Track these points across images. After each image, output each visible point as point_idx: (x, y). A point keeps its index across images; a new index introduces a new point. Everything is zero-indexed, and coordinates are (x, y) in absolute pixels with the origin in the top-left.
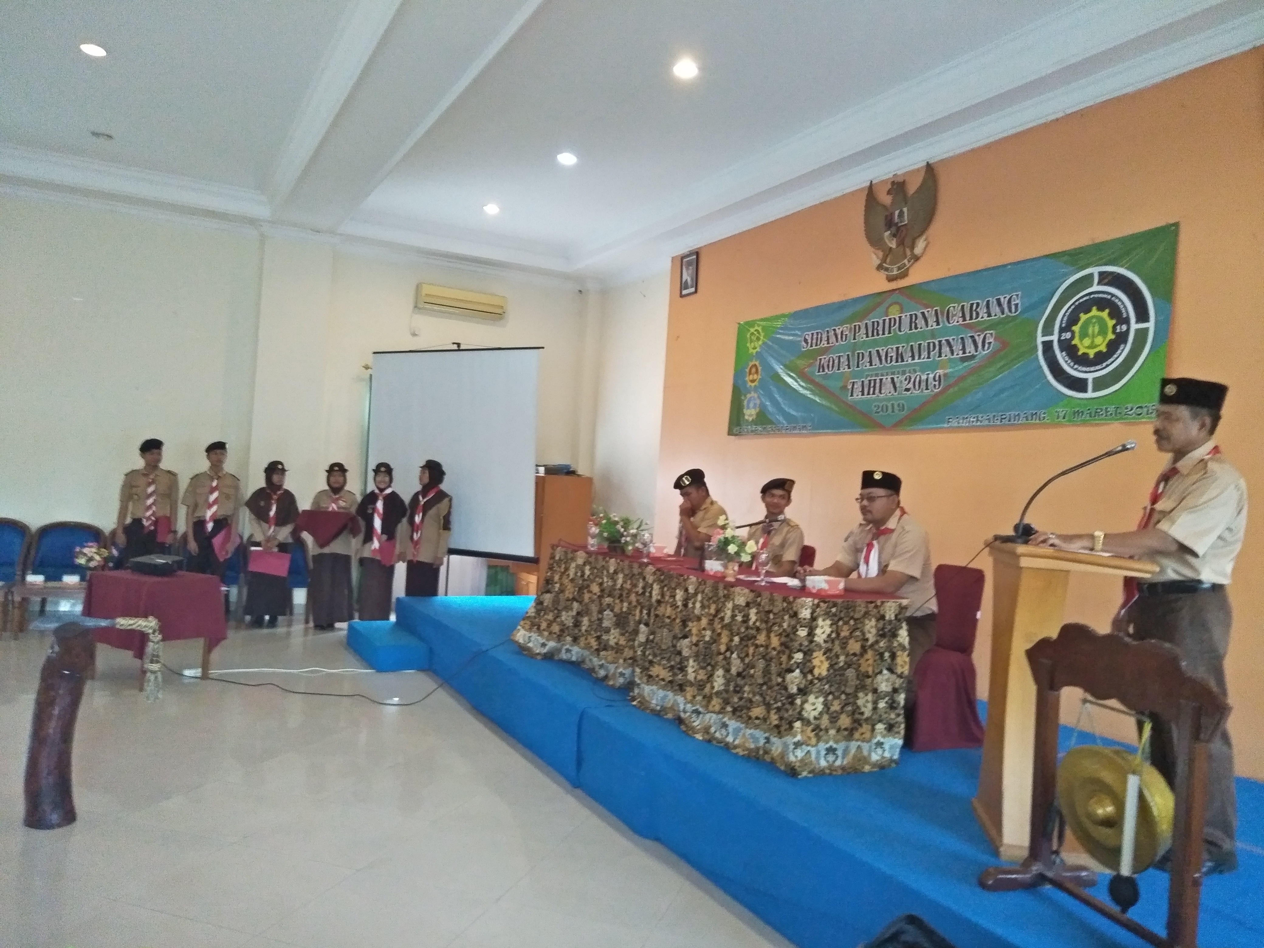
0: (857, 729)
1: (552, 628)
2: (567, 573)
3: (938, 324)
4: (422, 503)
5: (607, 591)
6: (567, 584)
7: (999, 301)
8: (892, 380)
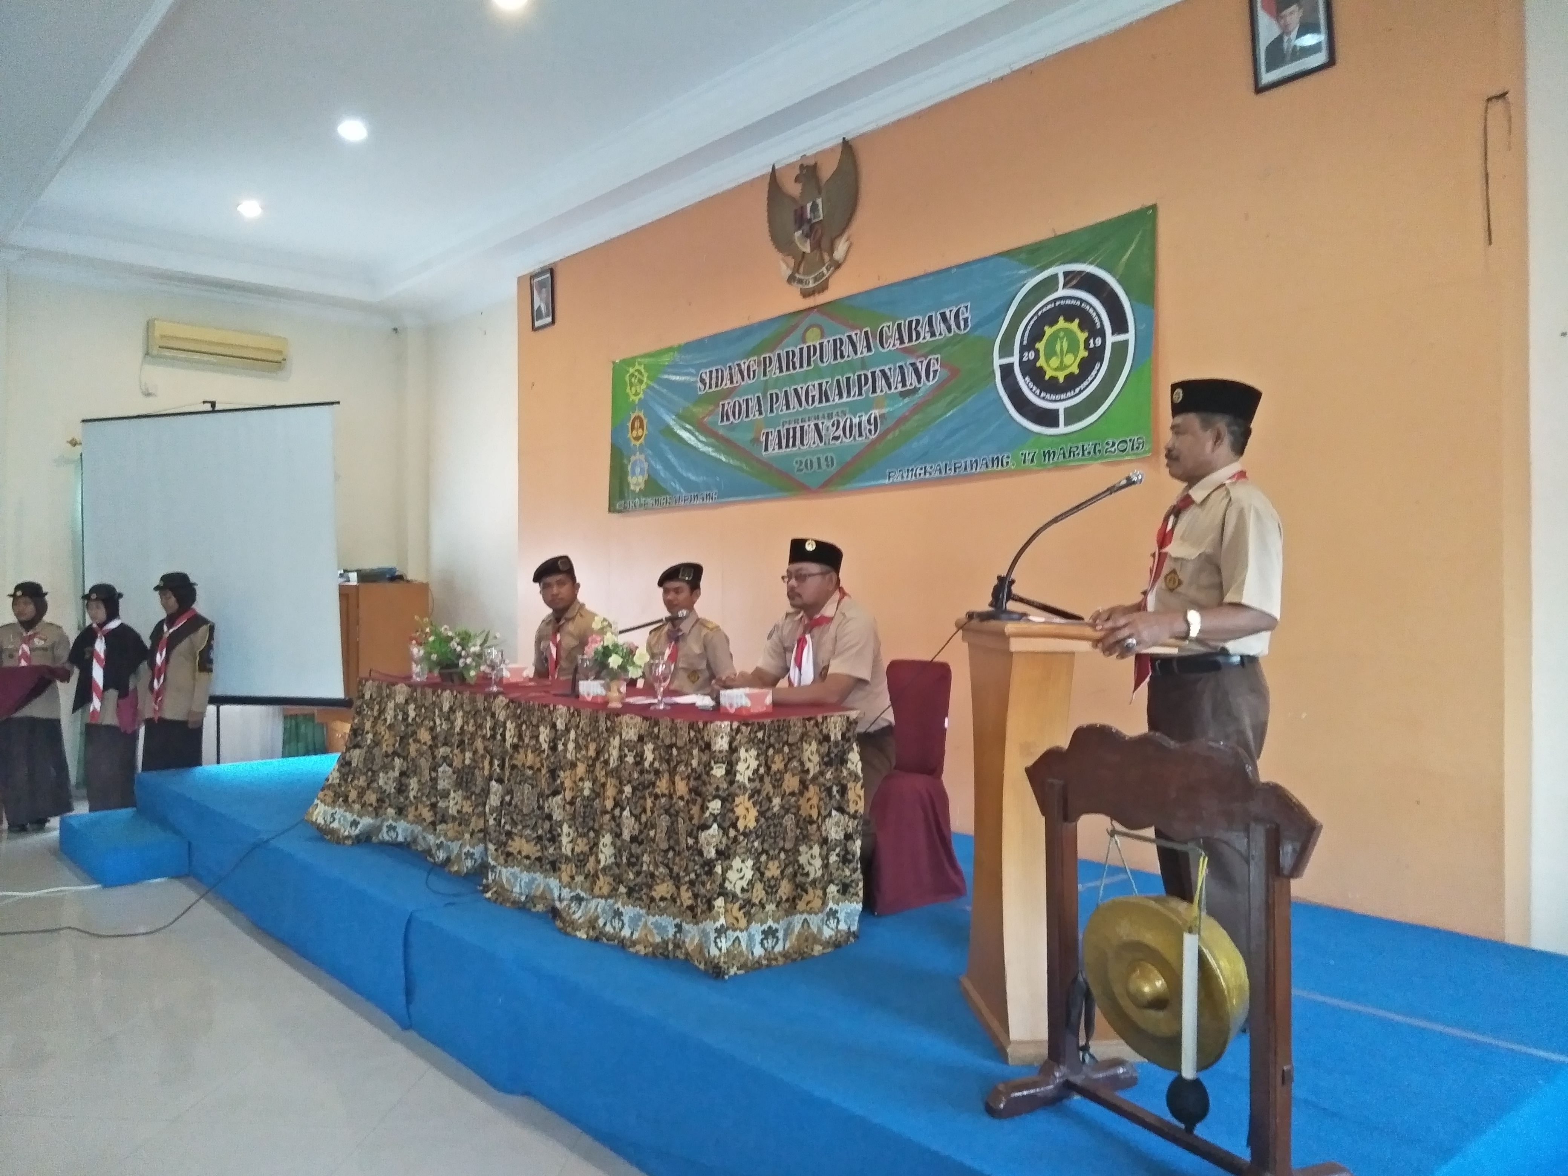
0: (800, 897)
1: (365, 798)
2: (383, 717)
3: (869, 350)
4: (167, 635)
5: (441, 738)
6: (383, 733)
7: (943, 316)
8: (817, 426)
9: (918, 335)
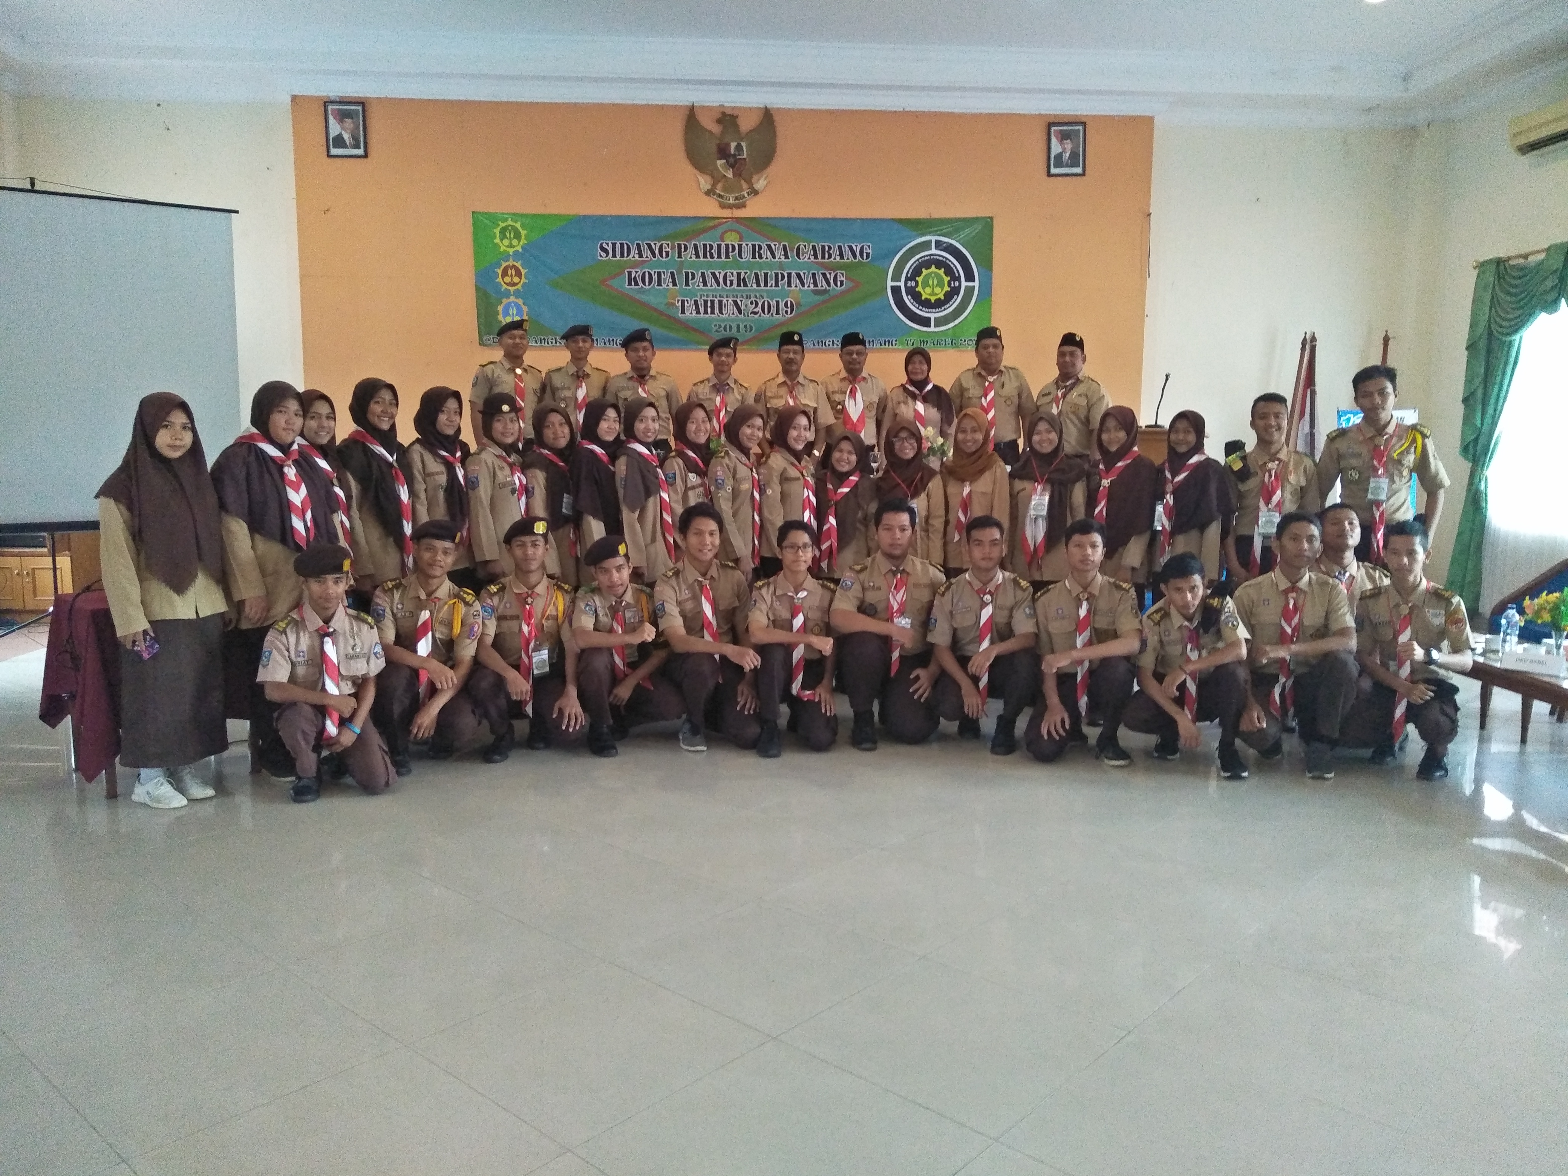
3: (786, 257)
7: (850, 247)
8: (735, 303)
9: (830, 256)
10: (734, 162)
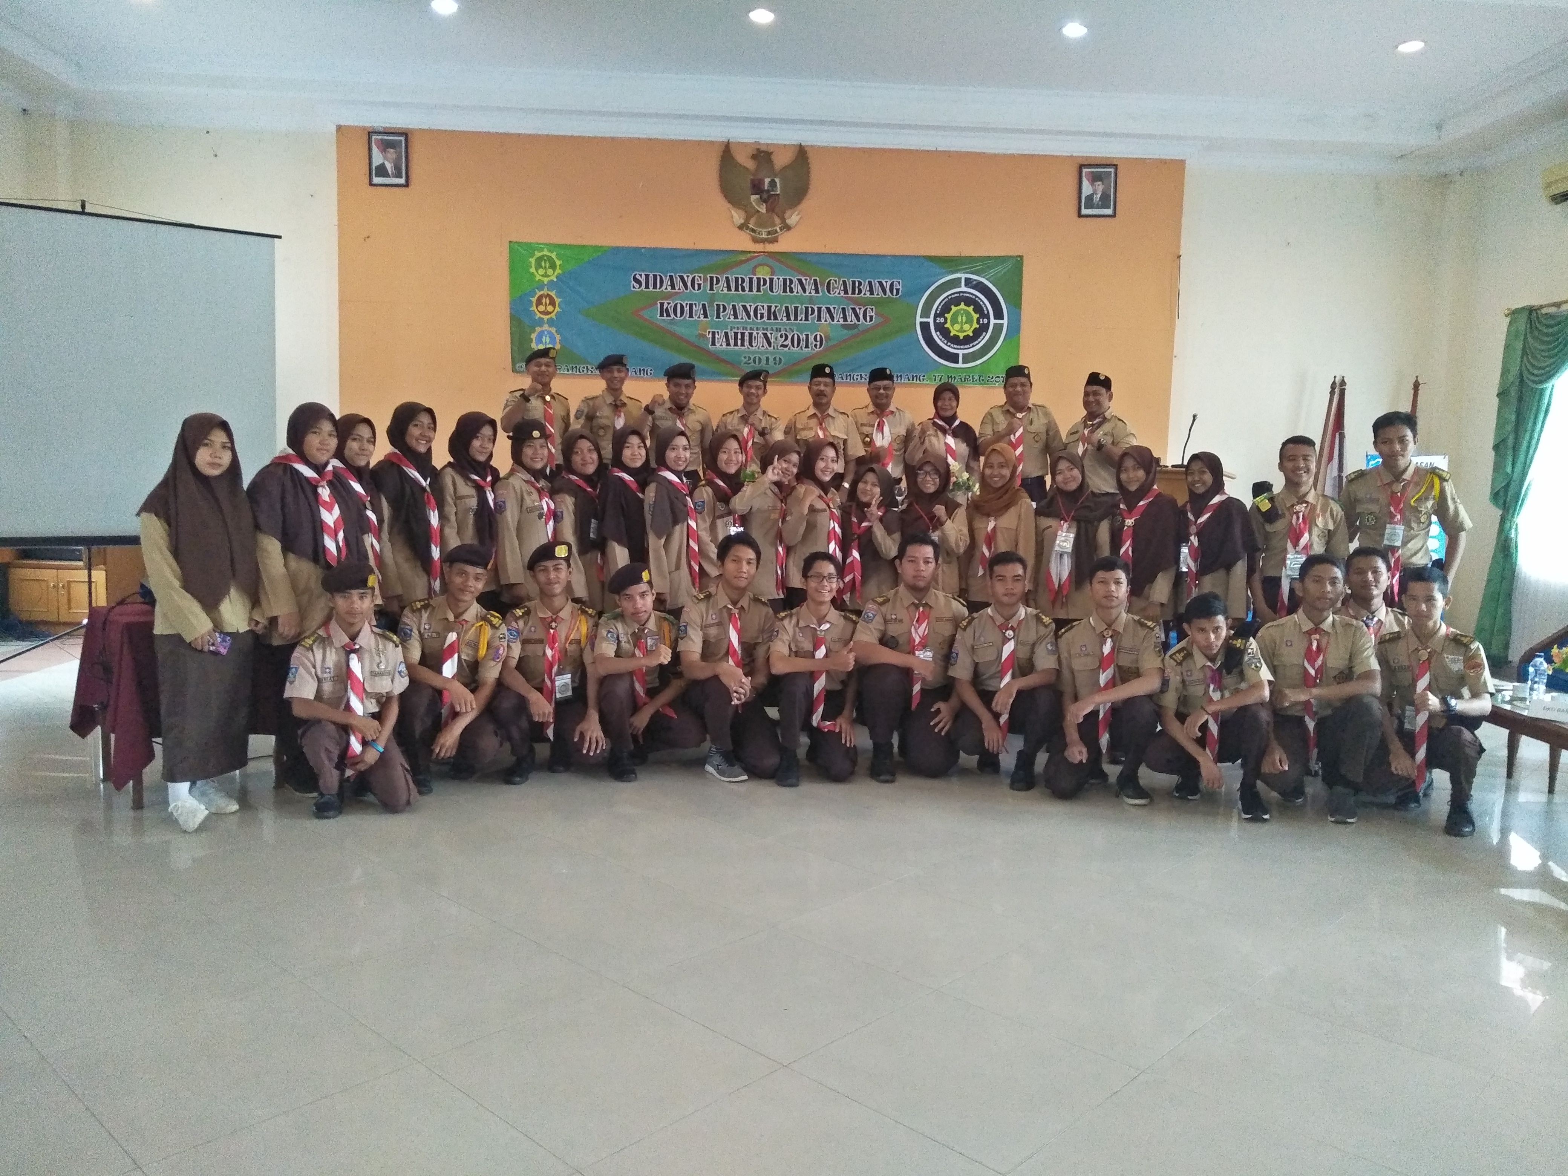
3: (817, 292)
7: (881, 284)
8: (765, 335)
9: (860, 291)
10: (768, 198)
